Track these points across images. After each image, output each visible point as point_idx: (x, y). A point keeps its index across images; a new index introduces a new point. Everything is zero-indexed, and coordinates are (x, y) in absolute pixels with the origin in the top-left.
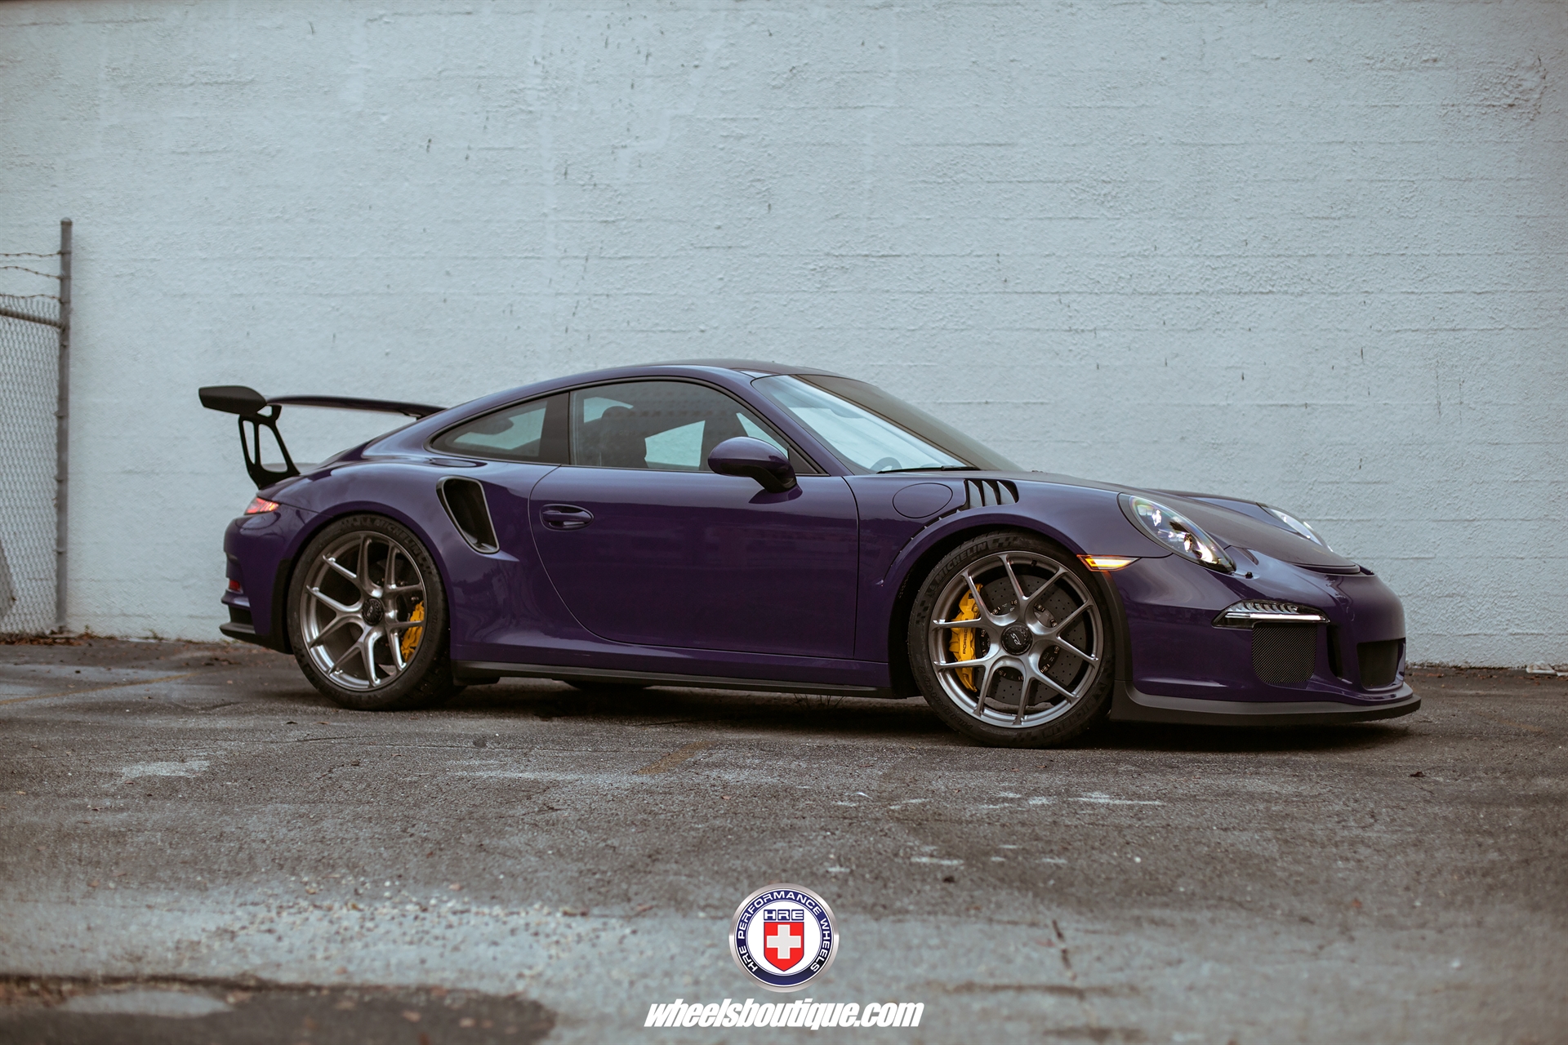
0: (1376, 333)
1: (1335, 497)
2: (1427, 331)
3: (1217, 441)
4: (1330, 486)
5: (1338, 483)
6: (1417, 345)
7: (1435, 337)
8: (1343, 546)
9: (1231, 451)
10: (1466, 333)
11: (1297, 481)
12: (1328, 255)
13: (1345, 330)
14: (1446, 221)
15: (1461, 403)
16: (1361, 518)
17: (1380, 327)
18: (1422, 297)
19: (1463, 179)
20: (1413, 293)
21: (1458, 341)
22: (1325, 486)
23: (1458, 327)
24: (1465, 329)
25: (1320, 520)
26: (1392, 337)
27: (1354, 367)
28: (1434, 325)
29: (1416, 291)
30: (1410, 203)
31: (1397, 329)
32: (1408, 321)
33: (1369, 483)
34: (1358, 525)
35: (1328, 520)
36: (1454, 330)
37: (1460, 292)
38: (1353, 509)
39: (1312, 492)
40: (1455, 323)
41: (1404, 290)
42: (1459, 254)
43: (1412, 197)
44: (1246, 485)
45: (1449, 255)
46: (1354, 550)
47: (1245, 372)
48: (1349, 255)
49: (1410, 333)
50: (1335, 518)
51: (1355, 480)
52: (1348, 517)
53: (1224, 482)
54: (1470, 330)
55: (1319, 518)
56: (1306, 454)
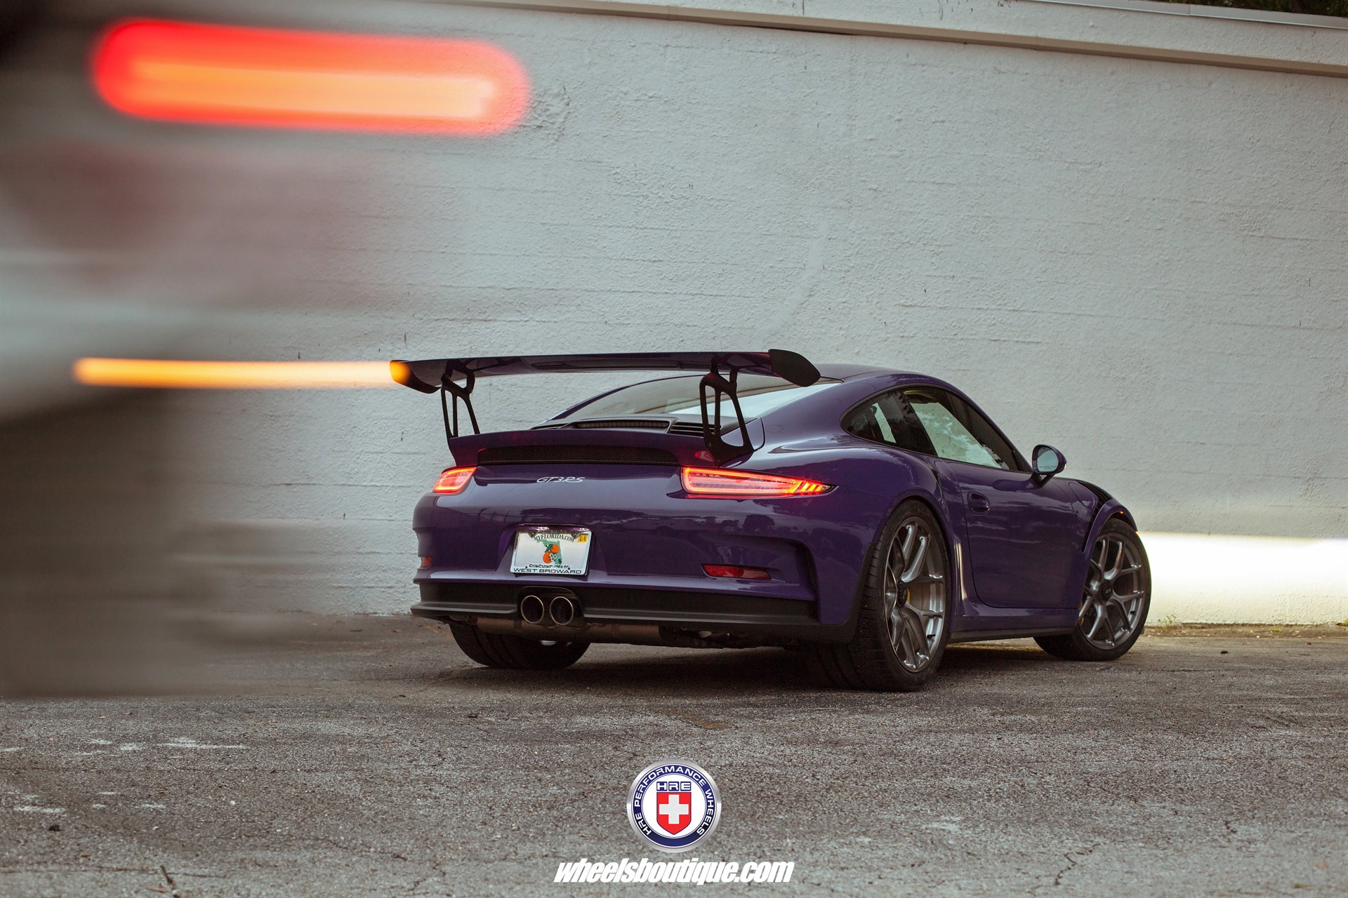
0: (418, 321)
1: (380, 465)
2: (463, 320)
3: (275, 414)
4: (375, 455)
5: (382, 453)
6: (454, 333)
7: (469, 326)
8: (386, 509)
9: (287, 423)
10: (496, 324)
11: (346, 451)
12: (377, 250)
13: (391, 318)
14: (481, 225)
15: (491, 385)
16: (402, 485)
17: (421, 316)
18: (459, 290)
19: (497, 188)
20: (450, 286)
21: (488, 330)
22: (371, 456)
23: (489, 318)
24: (495, 320)
25: (365, 486)
26: (431, 325)
27: (398, 351)
28: (468, 316)
29: (454, 285)
30: (450, 207)
31: (436, 318)
32: (446, 310)
33: (409, 453)
34: (399, 490)
35: (373, 486)
36: (485, 320)
37: (491, 287)
38: (395, 476)
39: (359, 461)
40: (487, 314)
41: (443, 284)
42: (491, 254)
43: (452, 202)
44: (300, 453)
45: (483, 254)
46: (396, 513)
47: (301, 352)
48: (396, 251)
49: (448, 321)
50: (378, 484)
51: (397, 450)
52: (391, 484)
53: (280, 451)
54: (500, 321)
55: (365, 484)
56: (354, 427)
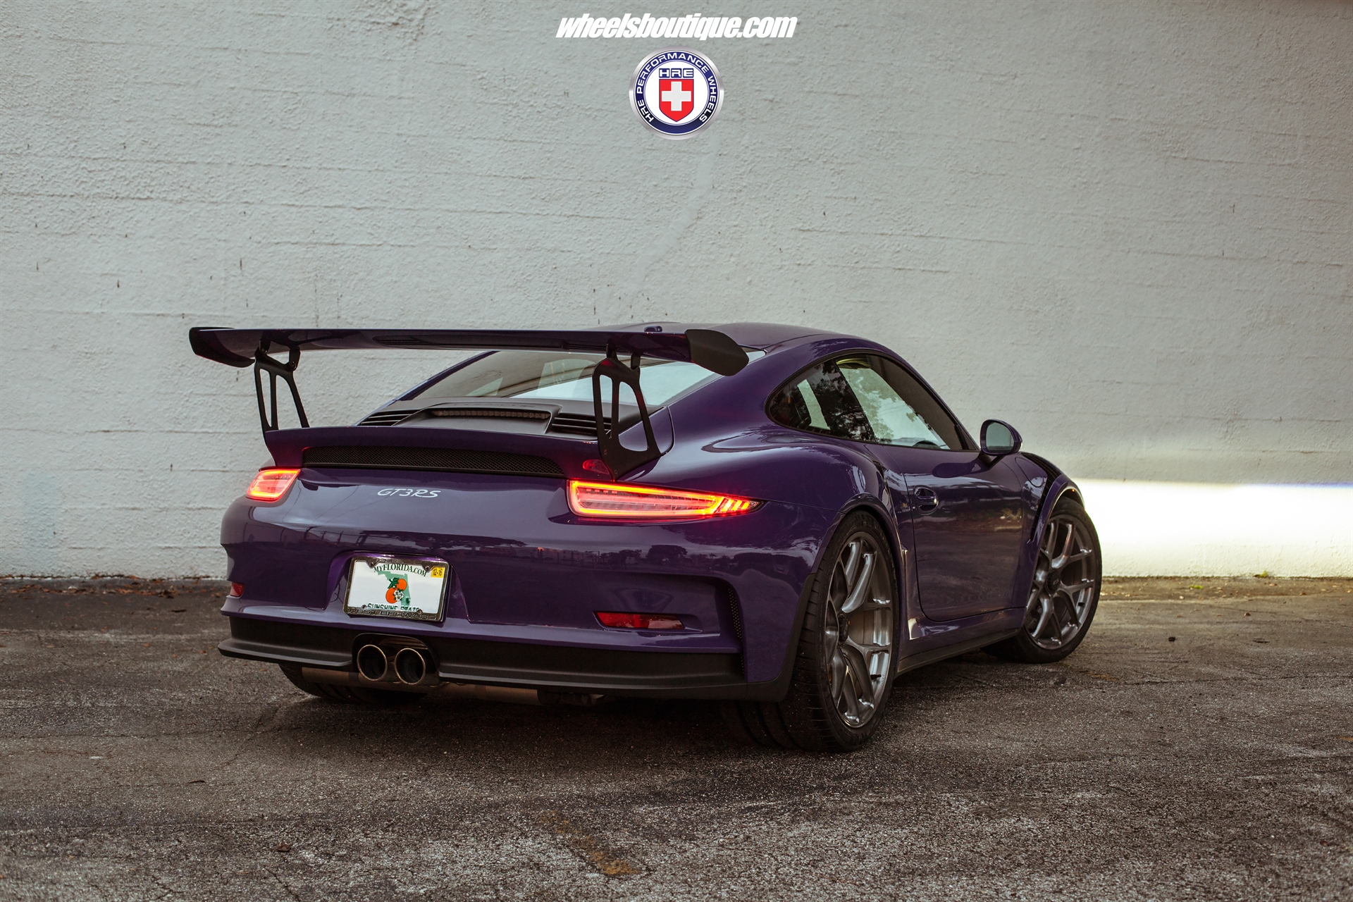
0: (255, 245)
1: (212, 409)
2: (307, 244)
3: (90, 351)
4: (206, 398)
5: (214, 395)
6: (297, 258)
7: (314, 250)
8: (219, 459)
9: (105, 361)
10: (345, 248)
11: (173, 393)
12: (209, 163)
13: (225, 240)
14: (328, 135)
15: (339, 317)
16: (238, 431)
17: (259, 239)
18: (303, 210)
19: (346, 94)
20: (293, 205)
21: (336, 255)
22: (202, 398)
23: (337, 242)
24: (344, 244)
25: (196, 433)
26: (272, 249)
27: (232, 278)
28: (313, 238)
29: (297, 203)
30: (293, 115)
31: (276, 241)
32: (288, 233)
33: (245, 396)
34: (234, 437)
35: (204, 433)
36: (333, 244)
37: (339, 207)
38: (229, 422)
39: (188, 404)
40: (334, 237)
41: (284, 202)
42: (340, 169)
43: (295, 109)
44: (120, 395)
45: (330, 169)
46: (230, 463)
47: (120, 279)
48: (230, 164)
49: (289, 245)
50: (211, 431)
51: (232, 392)
52: (224, 430)
53: (97, 393)
54: (350, 245)
55: (195, 430)
56: (183, 366)
